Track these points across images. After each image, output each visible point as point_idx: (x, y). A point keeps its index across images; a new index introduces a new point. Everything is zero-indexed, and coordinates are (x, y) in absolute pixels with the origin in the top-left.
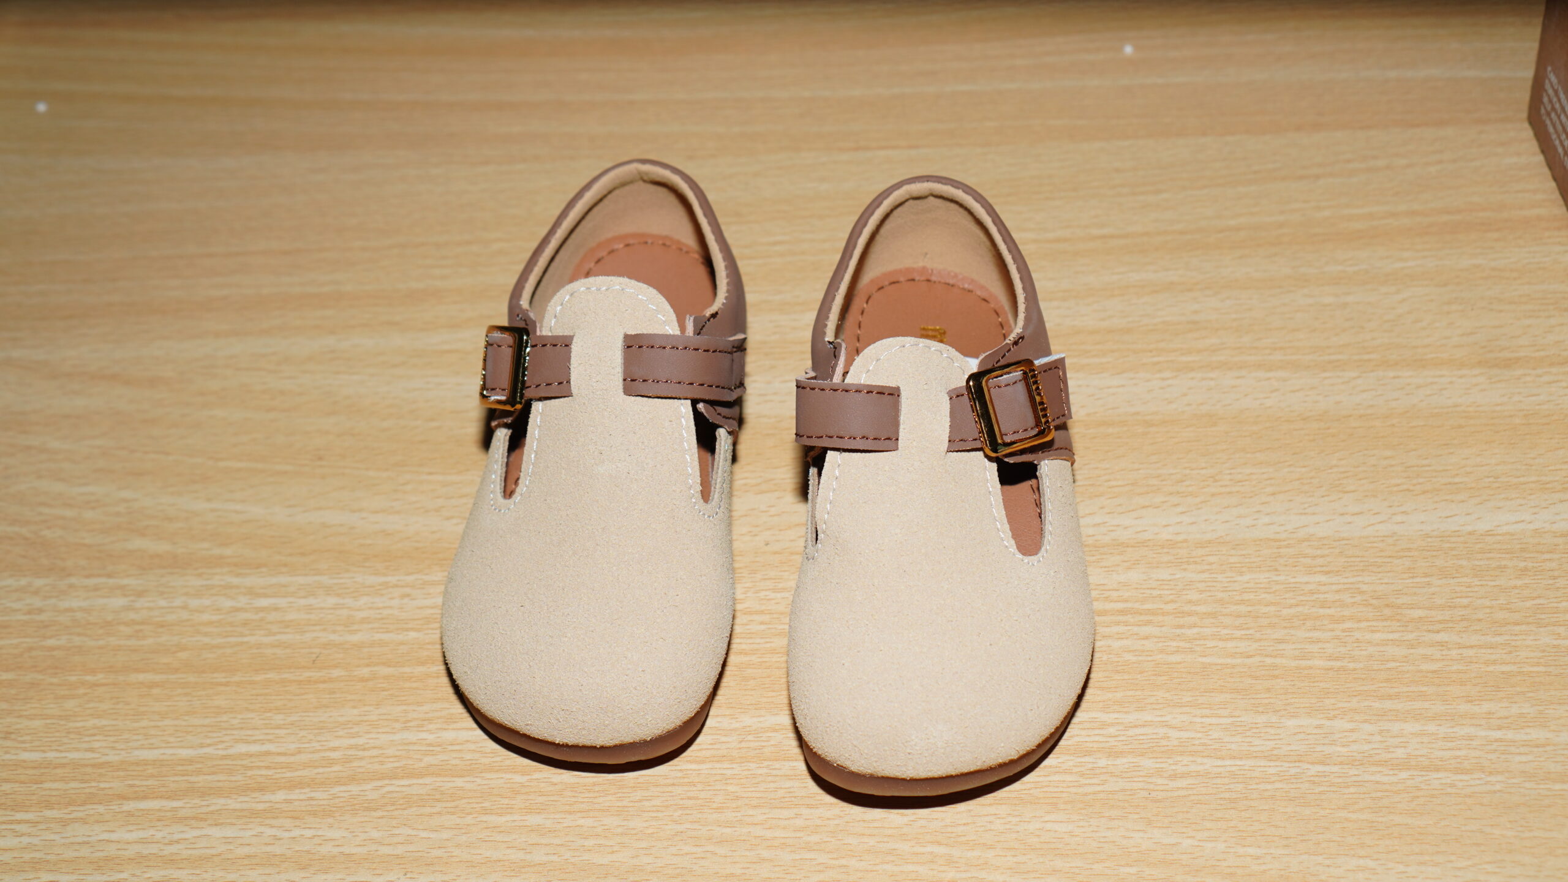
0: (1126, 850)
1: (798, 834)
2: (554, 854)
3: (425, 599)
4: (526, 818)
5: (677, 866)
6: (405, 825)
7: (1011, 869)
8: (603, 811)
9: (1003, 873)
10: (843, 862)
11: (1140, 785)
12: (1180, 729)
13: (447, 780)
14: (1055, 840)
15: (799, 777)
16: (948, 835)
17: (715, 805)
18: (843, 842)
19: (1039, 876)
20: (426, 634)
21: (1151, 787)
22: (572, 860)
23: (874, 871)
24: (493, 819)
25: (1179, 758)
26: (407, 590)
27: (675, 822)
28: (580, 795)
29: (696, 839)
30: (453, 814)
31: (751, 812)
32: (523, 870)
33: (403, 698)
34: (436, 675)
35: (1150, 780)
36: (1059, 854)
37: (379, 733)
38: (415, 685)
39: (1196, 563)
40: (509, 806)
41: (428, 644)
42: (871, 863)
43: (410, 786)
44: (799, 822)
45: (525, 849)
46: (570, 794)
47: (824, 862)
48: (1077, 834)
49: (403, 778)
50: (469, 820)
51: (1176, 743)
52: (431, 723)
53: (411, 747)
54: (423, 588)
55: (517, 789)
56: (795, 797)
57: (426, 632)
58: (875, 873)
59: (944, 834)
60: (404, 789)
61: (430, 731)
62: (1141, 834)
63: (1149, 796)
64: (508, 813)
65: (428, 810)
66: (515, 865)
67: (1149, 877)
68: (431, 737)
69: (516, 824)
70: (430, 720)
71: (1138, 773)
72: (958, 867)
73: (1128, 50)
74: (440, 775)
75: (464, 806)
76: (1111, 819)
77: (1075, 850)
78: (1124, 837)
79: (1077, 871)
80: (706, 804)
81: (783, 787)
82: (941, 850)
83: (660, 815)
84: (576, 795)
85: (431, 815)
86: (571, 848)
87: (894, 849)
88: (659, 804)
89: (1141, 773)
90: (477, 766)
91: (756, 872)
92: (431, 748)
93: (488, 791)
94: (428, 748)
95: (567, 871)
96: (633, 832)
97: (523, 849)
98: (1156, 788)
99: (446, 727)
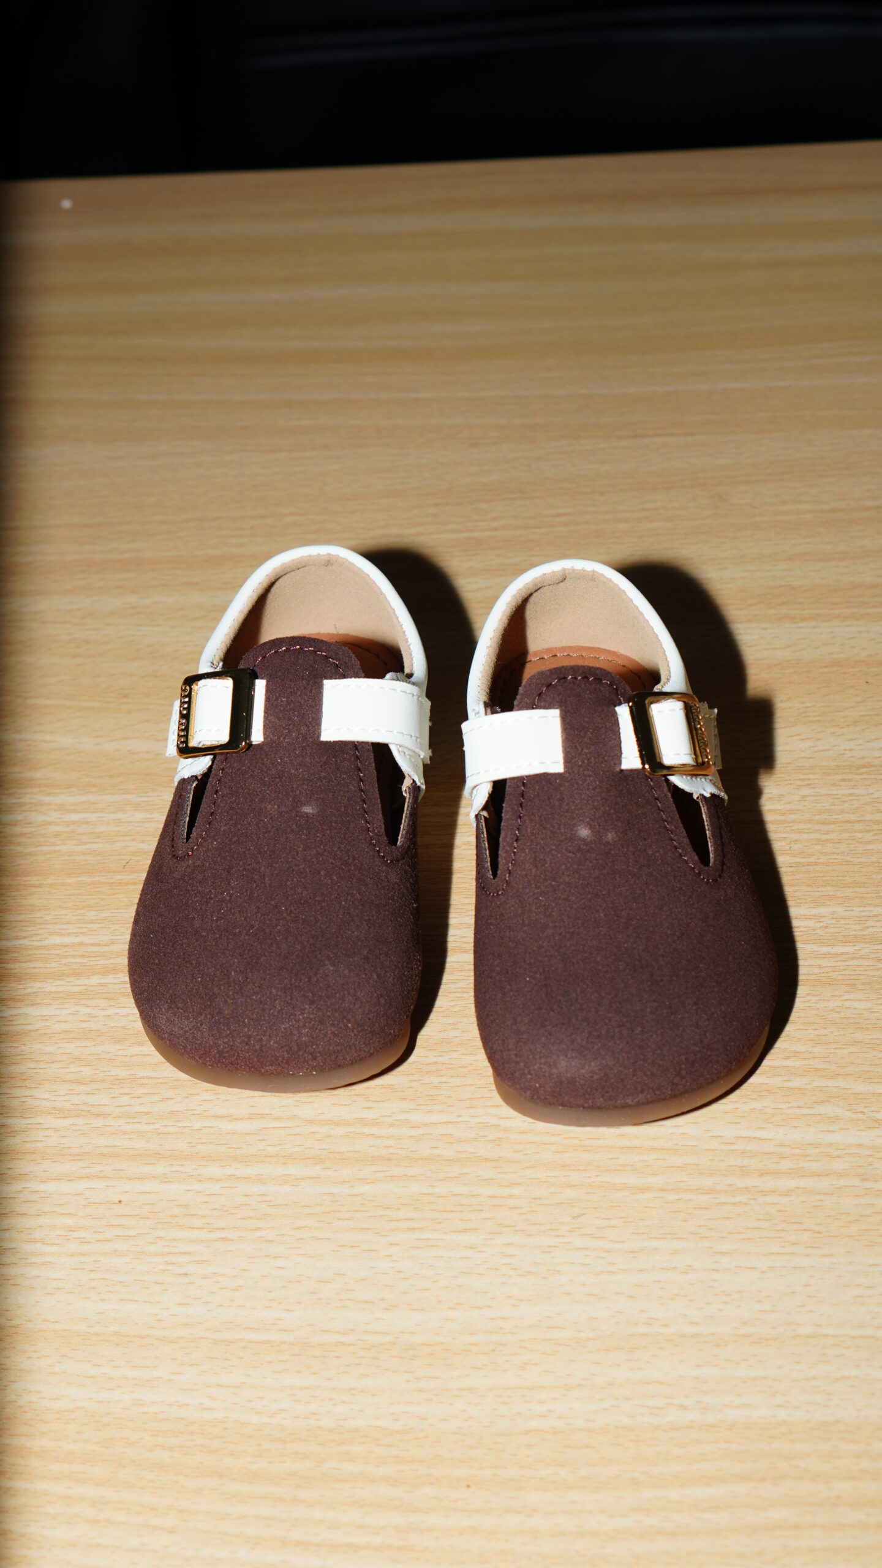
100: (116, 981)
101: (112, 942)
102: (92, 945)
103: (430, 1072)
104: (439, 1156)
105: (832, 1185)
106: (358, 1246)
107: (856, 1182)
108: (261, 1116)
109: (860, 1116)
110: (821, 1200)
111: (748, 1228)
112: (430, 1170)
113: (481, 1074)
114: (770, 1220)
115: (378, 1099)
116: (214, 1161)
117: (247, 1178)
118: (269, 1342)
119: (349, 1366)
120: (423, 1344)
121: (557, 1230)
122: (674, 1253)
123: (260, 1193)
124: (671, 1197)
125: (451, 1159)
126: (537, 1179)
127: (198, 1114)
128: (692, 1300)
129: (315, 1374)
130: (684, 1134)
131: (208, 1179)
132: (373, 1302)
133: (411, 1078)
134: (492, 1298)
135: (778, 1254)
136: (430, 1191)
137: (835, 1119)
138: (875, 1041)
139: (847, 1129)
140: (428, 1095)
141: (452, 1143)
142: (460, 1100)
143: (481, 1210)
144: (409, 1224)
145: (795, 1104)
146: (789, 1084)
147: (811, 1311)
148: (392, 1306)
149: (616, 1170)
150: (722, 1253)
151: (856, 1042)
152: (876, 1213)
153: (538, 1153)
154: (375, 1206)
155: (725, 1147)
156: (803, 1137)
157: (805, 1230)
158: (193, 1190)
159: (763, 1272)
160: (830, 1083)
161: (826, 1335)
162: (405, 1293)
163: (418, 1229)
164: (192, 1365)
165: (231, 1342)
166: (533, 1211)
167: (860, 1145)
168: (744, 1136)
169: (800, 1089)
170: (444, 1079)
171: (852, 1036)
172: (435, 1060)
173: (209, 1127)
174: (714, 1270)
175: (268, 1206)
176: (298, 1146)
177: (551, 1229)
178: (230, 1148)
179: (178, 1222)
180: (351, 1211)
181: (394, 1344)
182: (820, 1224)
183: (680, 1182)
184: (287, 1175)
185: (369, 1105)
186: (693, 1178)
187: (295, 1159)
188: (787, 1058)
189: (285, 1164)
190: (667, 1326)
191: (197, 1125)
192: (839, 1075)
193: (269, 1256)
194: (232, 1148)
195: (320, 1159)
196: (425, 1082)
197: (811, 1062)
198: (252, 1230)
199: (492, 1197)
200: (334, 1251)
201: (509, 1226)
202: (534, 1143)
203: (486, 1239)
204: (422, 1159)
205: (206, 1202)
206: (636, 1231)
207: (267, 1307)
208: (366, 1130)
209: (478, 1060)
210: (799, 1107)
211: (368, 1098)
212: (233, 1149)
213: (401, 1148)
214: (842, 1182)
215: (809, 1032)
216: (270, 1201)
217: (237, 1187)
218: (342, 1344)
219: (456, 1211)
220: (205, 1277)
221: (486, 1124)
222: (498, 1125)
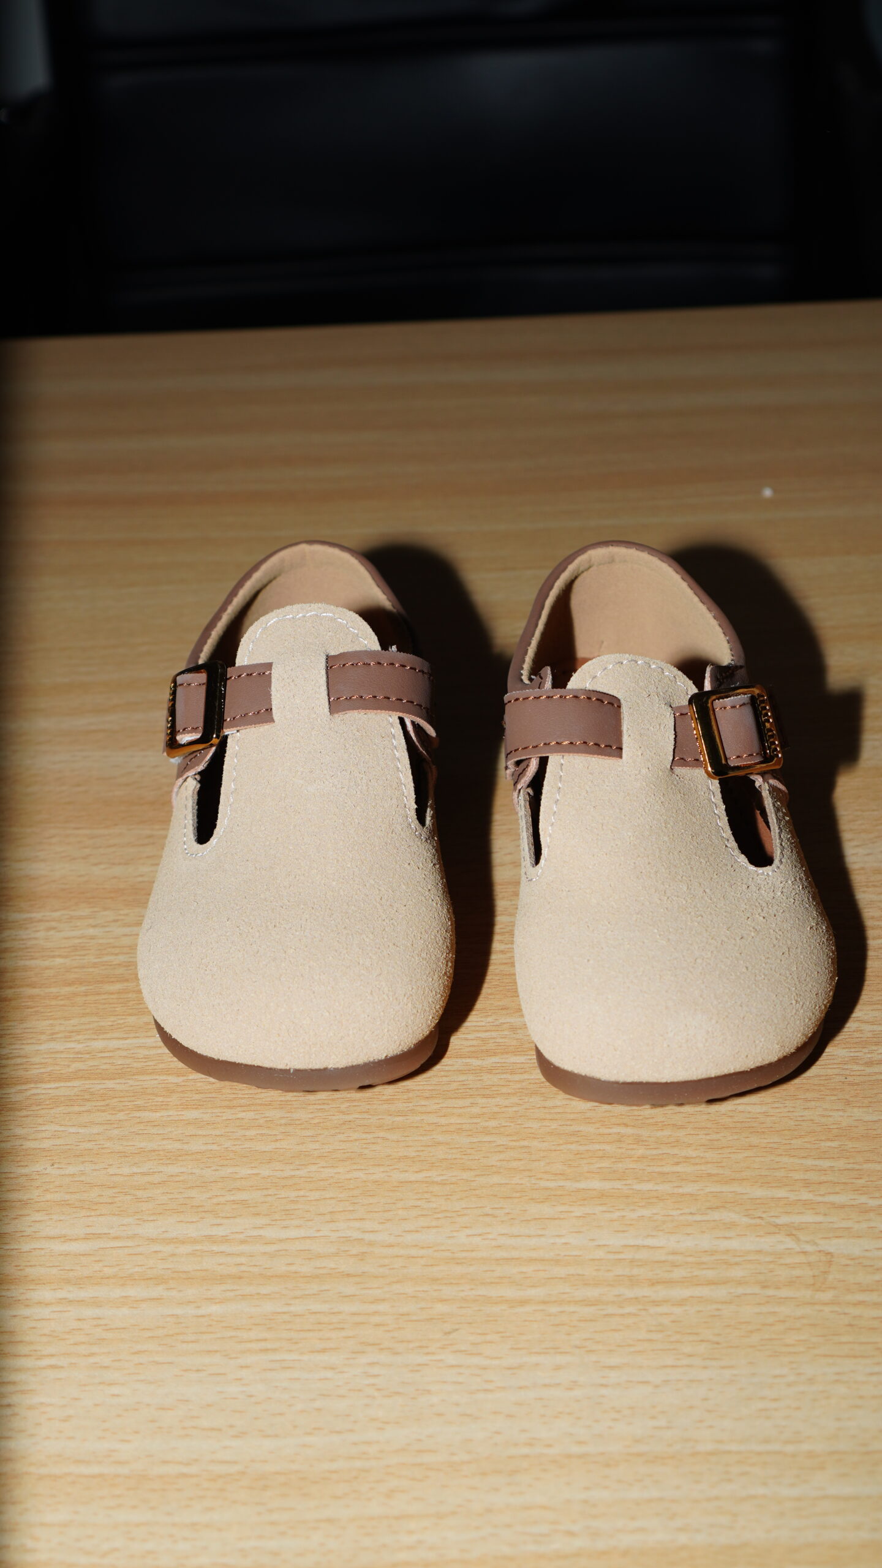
0: (826, 1127)
1: (475, 1121)
2: (213, 1143)
3: (73, 930)
4: (183, 1113)
5: (346, 1151)
6: (52, 1122)
7: (704, 1145)
8: (266, 1105)
9: (696, 1149)
10: (526, 1143)
11: (836, 1071)
12: (872, 1023)
13: (99, 1082)
14: (749, 1120)
15: (474, 1072)
16: (635, 1118)
17: (385, 1098)
18: (523, 1126)
19: (735, 1151)
20: (73, 960)
21: (848, 1072)
22: (234, 1148)
23: (558, 1150)
24: (146, 1115)
25: (874, 1048)
26: (53, 924)
27: (343, 1113)
28: (239, 1092)
29: (366, 1127)
30: (104, 1111)
31: (423, 1103)
32: (180, 1158)
33: (49, 1014)
34: (84, 994)
35: (846, 1067)
36: (755, 1132)
37: (23, 1044)
38: (62, 1003)
39: (874, 886)
40: (164, 1103)
41: (76, 967)
42: (554, 1143)
43: (57, 1088)
44: (475, 1110)
45: (182, 1140)
46: (229, 1091)
47: (505, 1143)
48: (772, 1114)
49: (49, 1081)
50: (121, 1116)
51: (869, 1035)
52: (78, 1035)
53: (58, 1056)
54: (71, 922)
55: (173, 1089)
56: (470, 1089)
57: (74, 958)
58: (559, 1152)
59: (630, 1117)
60: (50, 1091)
61: (79, 1042)
62: (841, 1113)
63: (846, 1080)
64: (163, 1109)
65: (77, 1109)
66: (171, 1154)
67: (853, 1150)
68: (79, 1047)
69: (171, 1118)
70: (78, 1032)
71: (832, 1061)
72: (647, 1145)
73: (768, 493)
74: (89, 1078)
75: (116, 1104)
76: (806, 1100)
77: (772, 1127)
78: (824, 1116)
79: (775, 1146)
80: (375, 1097)
81: (456, 1080)
82: (629, 1131)
83: (325, 1107)
84: (237, 1092)
85: (79, 1113)
86: (231, 1138)
87: (578, 1131)
88: (324, 1098)
89: (835, 1061)
90: (129, 1070)
91: (431, 1154)
92: (80, 1056)
93: (141, 1090)
94: (75, 1056)
95: (228, 1158)
96: (297, 1122)
97: (179, 1140)
98: (852, 1074)
99: (96, 1037)
103: (286, 1186)
104: (296, 1273)
106: (204, 1370)
107: (756, 1290)
108: (98, 1236)
109: (758, 1221)
110: (718, 1310)
112: (286, 1288)
113: (343, 1186)
115: (228, 1215)
116: (44, 1284)
117: (80, 1302)
118: (101, 1475)
122: (558, 1368)
124: (554, 1309)
125: (309, 1275)
128: (578, 1418)
130: (566, 1244)
131: (37, 1303)
132: (220, 1430)
133: (265, 1192)
136: (285, 1309)
137: (732, 1225)
138: (772, 1145)
140: (284, 1210)
141: (311, 1259)
142: (319, 1214)
143: (343, 1329)
144: (263, 1345)
145: (687, 1211)
146: (680, 1190)
147: (711, 1427)
149: (492, 1283)
150: (611, 1368)
151: (751, 1147)
152: (779, 1321)
153: (405, 1267)
155: (611, 1256)
156: (696, 1245)
157: (702, 1341)
159: (657, 1386)
160: (725, 1188)
161: (729, 1452)
162: (256, 1418)
166: (400, 1328)
167: (759, 1252)
168: (632, 1244)
169: (691, 1195)
170: (302, 1193)
171: (747, 1140)
172: (293, 1173)
173: (39, 1249)
175: (103, 1330)
176: (138, 1266)
182: (719, 1335)
183: (563, 1293)
185: (218, 1221)
186: (577, 1289)
187: (135, 1279)
188: (677, 1164)
189: (123, 1285)
190: (549, 1446)
192: (734, 1180)
194: (65, 1270)
196: (280, 1196)
197: (703, 1167)
198: (85, 1356)
200: (177, 1376)
201: (373, 1345)
202: (401, 1256)
203: (348, 1359)
204: (276, 1276)
208: (215, 1248)
209: (339, 1173)
210: (691, 1213)
211: (217, 1214)
213: (254, 1266)
214: (740, 1290)
215: (701, 1137)
216: (106, 1325)
217: (69, 1311)
218: (185, 1475)
221: (348, 1239)
222: (362, 1239)
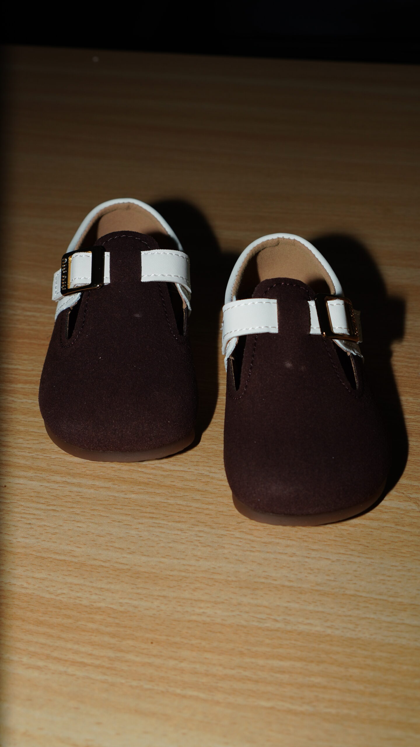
100: (30, 387)
101: (33, 370)
102: (22, 370)
105: (379, 525)
111: (330, 540)
114: (342, 537)
119: (103, 577)
120: (145, 572)
121: (228, 527)
123: (78, 491)
126: (223, 502)
127: (56, 452)
129: (84, 578)
134: (186, 555)
135: (343, 554)
139: (393, 500)
148: (133, 552)
154: (135, 505)
158: (43, 486)
163: (155, 518)
164: (21, 566)
165: (45, 558)
174: (307, 557)
177: (225, 527)
178: (67, 469)
179: (32, 499)
180: (122, 505)
181: (130, 570)
184: (94, 485)
191: (53, 457)
193: (75, 521)
195: (113, 480)
199: (197, 508)
205: (49, 492)
206: (269, 534)
207: (68, 544)
212: (69, 470)
219: (177, 512)
220: (39, 526)
